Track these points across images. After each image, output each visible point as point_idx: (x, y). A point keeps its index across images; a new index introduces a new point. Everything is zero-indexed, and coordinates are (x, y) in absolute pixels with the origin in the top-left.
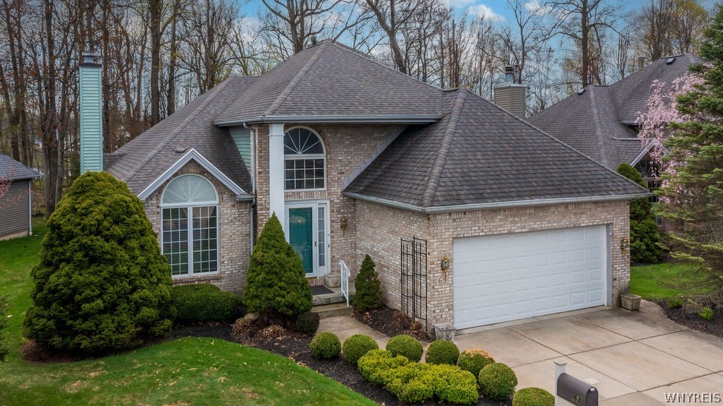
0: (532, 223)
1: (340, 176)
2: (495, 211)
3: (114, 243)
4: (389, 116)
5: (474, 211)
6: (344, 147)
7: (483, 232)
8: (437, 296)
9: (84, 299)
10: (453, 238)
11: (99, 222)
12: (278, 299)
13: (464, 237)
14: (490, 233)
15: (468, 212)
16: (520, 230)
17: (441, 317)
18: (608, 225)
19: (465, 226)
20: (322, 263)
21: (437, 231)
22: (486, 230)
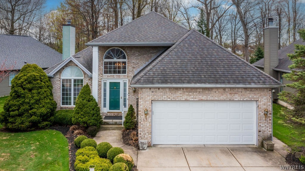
0: (200, 97)
1: (133, 69)
2: (177, 89)
3: (26, 91)
4: (147, 43)
5: (164, 88)
6: (135, 57)
7: (169, 98)
8: (142, 127)
9: (12, 110)
10: (152, 100)
11: (22, 82)
12: (80, 119)
13: (158, 100)
14: (174, 100)
15: (161, 88)
16: (193, 100)
17: (144, 137)
18: (256, 101)
19: (159, 95)
20: (125, 107)
21: (143, 96)
22: (171, 98)
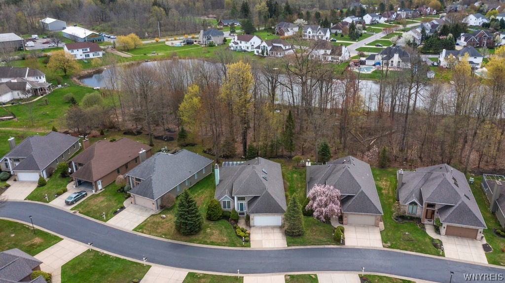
4: (252, 195)
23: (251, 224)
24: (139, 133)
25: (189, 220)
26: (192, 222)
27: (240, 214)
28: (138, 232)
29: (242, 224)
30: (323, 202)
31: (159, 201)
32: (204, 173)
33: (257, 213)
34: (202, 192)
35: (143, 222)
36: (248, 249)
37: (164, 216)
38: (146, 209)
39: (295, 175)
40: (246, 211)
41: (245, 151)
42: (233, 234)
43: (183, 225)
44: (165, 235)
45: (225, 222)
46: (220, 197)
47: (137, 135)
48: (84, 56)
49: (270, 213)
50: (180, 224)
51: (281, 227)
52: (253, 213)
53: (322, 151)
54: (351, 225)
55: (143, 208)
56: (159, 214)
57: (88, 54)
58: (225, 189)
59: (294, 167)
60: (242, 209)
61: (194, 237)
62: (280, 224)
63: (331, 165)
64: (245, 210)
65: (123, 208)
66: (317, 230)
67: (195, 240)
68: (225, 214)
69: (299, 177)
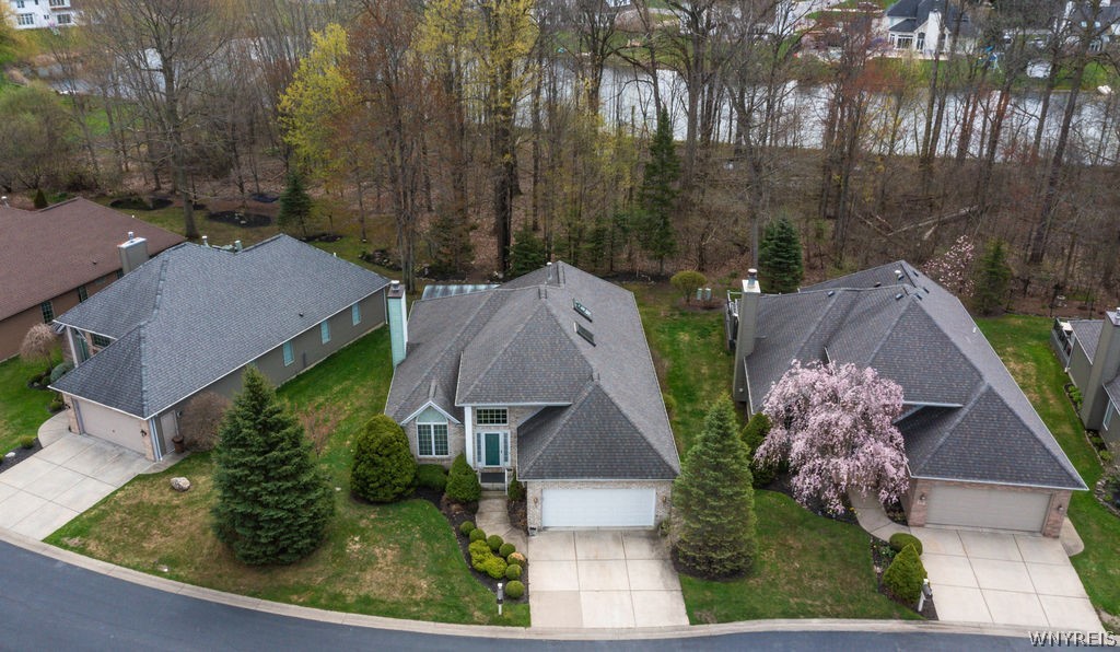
4: (536, 403)
8: (531, 513)
9: (371, 481)
18: (656, 489)
20: (506, 460)
23: (532, 521)
24: (161, 203)
25: (266, 506)
26: (281, 514)
27: (487, 477)
28: (66, 547)
29: (492, 522)
30: (839, 432)
31: (169, 423)
32: (356, 322)
33: (555, 475)
34: (345, 392)
35: (94, 507)
36: (519, 633)
37: (183, 482)
38: (120, 453)
39: (684, 337)
40: (508, 464)
41: (504, 252)
42: (457, 562)
43: (242, 525)
44: (173, 562)
45: (423, 508)
46: (406, 410)
47: (154, 208)
48: (54, 20)
49: (612, 475)
50: (232, 521)
51: (656, 535)
52: (539, 475)
53: (776, 253)
54: (941, 528)
55: (109, 448)
56: (170, 471)
57: (66, 13)
58: (428, 379)
59: (677, 308)
60: (493, 457)
61: (290, 577)
62: (651, 523)
63: (840, 291)
64: (508, 461)
65: (30, 448)
66: (805, 549)
67: (296, 592)
68: (426, 476)
69: (698, 341)
